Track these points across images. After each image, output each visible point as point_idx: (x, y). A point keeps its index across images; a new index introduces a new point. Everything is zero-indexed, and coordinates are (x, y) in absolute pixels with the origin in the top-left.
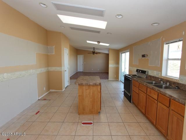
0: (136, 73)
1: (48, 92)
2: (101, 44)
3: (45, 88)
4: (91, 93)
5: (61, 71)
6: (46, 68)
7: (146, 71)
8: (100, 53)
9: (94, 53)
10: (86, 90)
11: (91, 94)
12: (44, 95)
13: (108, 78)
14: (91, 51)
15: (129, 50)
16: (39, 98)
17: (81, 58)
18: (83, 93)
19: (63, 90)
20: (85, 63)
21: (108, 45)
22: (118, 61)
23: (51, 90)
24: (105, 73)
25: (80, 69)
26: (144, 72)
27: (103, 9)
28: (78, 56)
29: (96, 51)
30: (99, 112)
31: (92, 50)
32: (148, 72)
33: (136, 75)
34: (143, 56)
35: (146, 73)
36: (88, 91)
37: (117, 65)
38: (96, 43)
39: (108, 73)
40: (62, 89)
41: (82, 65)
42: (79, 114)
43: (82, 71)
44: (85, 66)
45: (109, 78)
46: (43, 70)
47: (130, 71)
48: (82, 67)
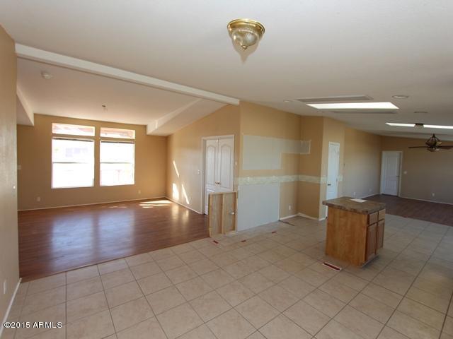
1: (295, 215)
3: (290, 207)
6: (295, 176)
9: (432, 147)
10: (340, 217)
12: (288, 217)
16: (281, 219)
18: (334, 220)
19: (320, 220)
20: (405, 173)
25: (390, 186)
28: (384, 153)
36: (343, 220)
40: (318, 218)
41: (396, 179)
43: (396, 195)
44: (404, 180)
46: (290, 178)
48: (395, 183)
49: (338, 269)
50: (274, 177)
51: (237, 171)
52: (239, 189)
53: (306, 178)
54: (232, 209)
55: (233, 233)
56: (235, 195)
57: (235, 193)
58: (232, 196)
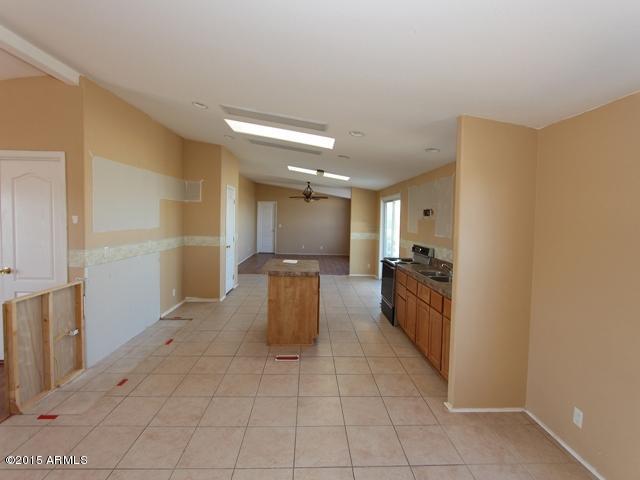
0: (410, 255)
1: (181, 303)
2: (326, 175)
3: (174, 291)
4: (298, 293)
5: (218, 248)
6: (179, 239)
7: (428, 249)
8: (325, 197)
9: (308, 196)
10: (286, 287)
11: (297, 297)
12: (172, 309)
13: (348, 273)
14: (299, 191)
15: (399, 195)
16: (163, 315)
17: (267, 211)
18: (278, 294)
19: (221, 300)
20: (280, 226)
21: (346, 178)
22: (374, 223)
23: (189, 299)
24: (339, 258)
25: (266, 244)
26: (425, 251)
27: (324, 123)
28: (259, 203)
29: (316, 190)
30: (315, 340)
31: (304, 188)
32: (434, 251)
33: (410, 260)
34: (427, 213)
35: (430, 254)
36: (290, 290)
37: (373, 234)
38: (315, 173)
39: (346, 258)
40: (218, 297)
41: (272, 233)
42: (269, 344)
43: (271, 251)
44: (279, 234)
45: (351, 271)
46: (172, 243)
47: (401, 250)
48: (271, 239)
49: (296, 358)
50: (150, 242)
51: (77, 237)
52: (86, 275)
53: (197, 240)
54: (71, 324)
55: (79, 377)
56: (77, 291)
57: (77, 287)
58: (69, 295)
